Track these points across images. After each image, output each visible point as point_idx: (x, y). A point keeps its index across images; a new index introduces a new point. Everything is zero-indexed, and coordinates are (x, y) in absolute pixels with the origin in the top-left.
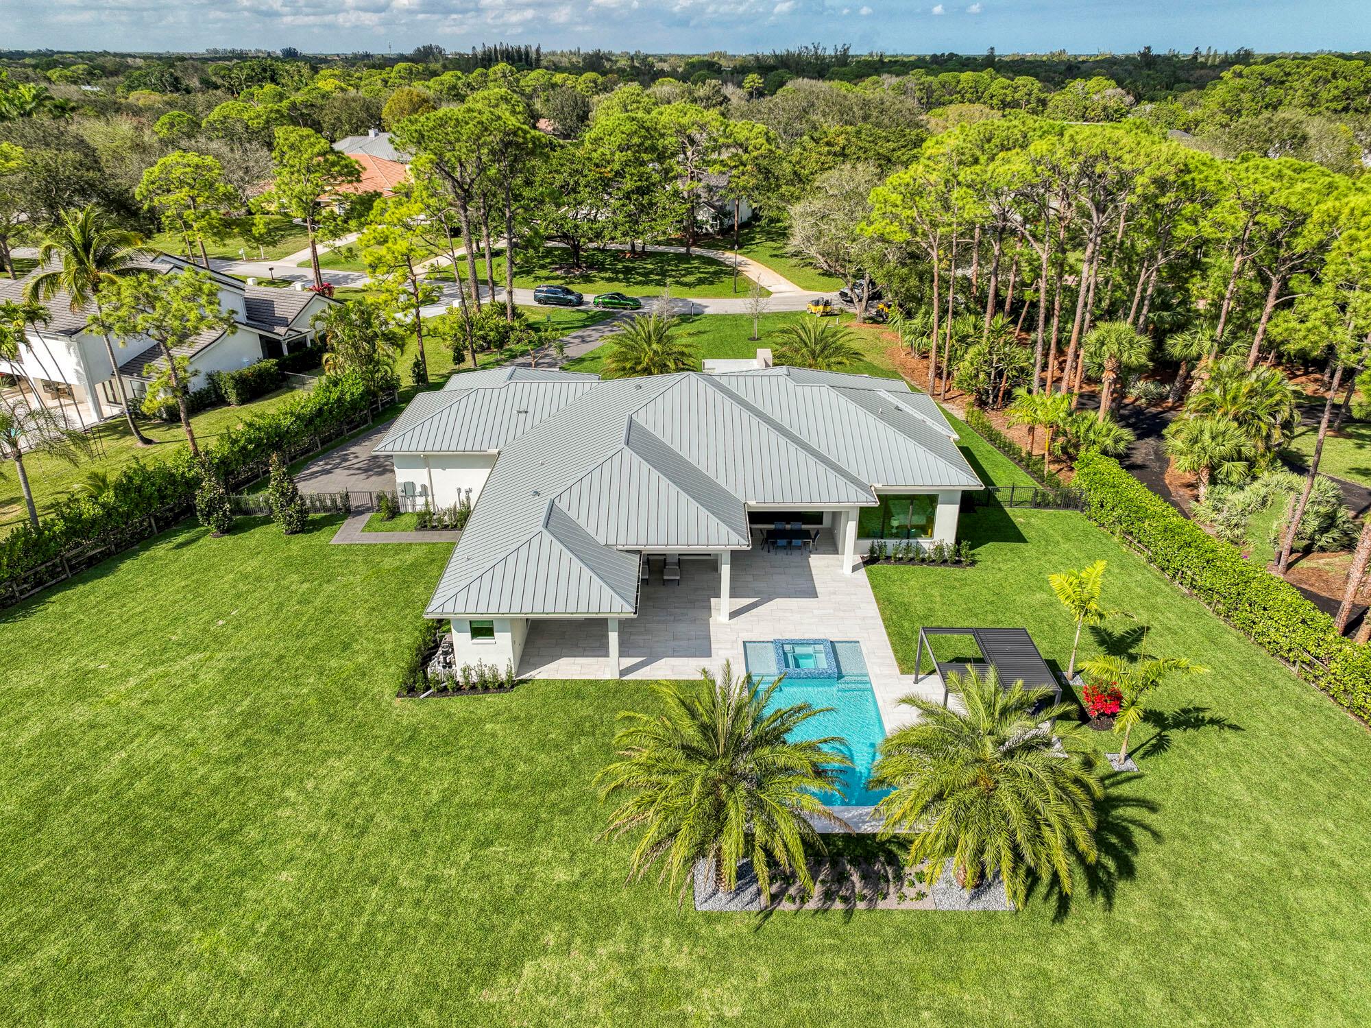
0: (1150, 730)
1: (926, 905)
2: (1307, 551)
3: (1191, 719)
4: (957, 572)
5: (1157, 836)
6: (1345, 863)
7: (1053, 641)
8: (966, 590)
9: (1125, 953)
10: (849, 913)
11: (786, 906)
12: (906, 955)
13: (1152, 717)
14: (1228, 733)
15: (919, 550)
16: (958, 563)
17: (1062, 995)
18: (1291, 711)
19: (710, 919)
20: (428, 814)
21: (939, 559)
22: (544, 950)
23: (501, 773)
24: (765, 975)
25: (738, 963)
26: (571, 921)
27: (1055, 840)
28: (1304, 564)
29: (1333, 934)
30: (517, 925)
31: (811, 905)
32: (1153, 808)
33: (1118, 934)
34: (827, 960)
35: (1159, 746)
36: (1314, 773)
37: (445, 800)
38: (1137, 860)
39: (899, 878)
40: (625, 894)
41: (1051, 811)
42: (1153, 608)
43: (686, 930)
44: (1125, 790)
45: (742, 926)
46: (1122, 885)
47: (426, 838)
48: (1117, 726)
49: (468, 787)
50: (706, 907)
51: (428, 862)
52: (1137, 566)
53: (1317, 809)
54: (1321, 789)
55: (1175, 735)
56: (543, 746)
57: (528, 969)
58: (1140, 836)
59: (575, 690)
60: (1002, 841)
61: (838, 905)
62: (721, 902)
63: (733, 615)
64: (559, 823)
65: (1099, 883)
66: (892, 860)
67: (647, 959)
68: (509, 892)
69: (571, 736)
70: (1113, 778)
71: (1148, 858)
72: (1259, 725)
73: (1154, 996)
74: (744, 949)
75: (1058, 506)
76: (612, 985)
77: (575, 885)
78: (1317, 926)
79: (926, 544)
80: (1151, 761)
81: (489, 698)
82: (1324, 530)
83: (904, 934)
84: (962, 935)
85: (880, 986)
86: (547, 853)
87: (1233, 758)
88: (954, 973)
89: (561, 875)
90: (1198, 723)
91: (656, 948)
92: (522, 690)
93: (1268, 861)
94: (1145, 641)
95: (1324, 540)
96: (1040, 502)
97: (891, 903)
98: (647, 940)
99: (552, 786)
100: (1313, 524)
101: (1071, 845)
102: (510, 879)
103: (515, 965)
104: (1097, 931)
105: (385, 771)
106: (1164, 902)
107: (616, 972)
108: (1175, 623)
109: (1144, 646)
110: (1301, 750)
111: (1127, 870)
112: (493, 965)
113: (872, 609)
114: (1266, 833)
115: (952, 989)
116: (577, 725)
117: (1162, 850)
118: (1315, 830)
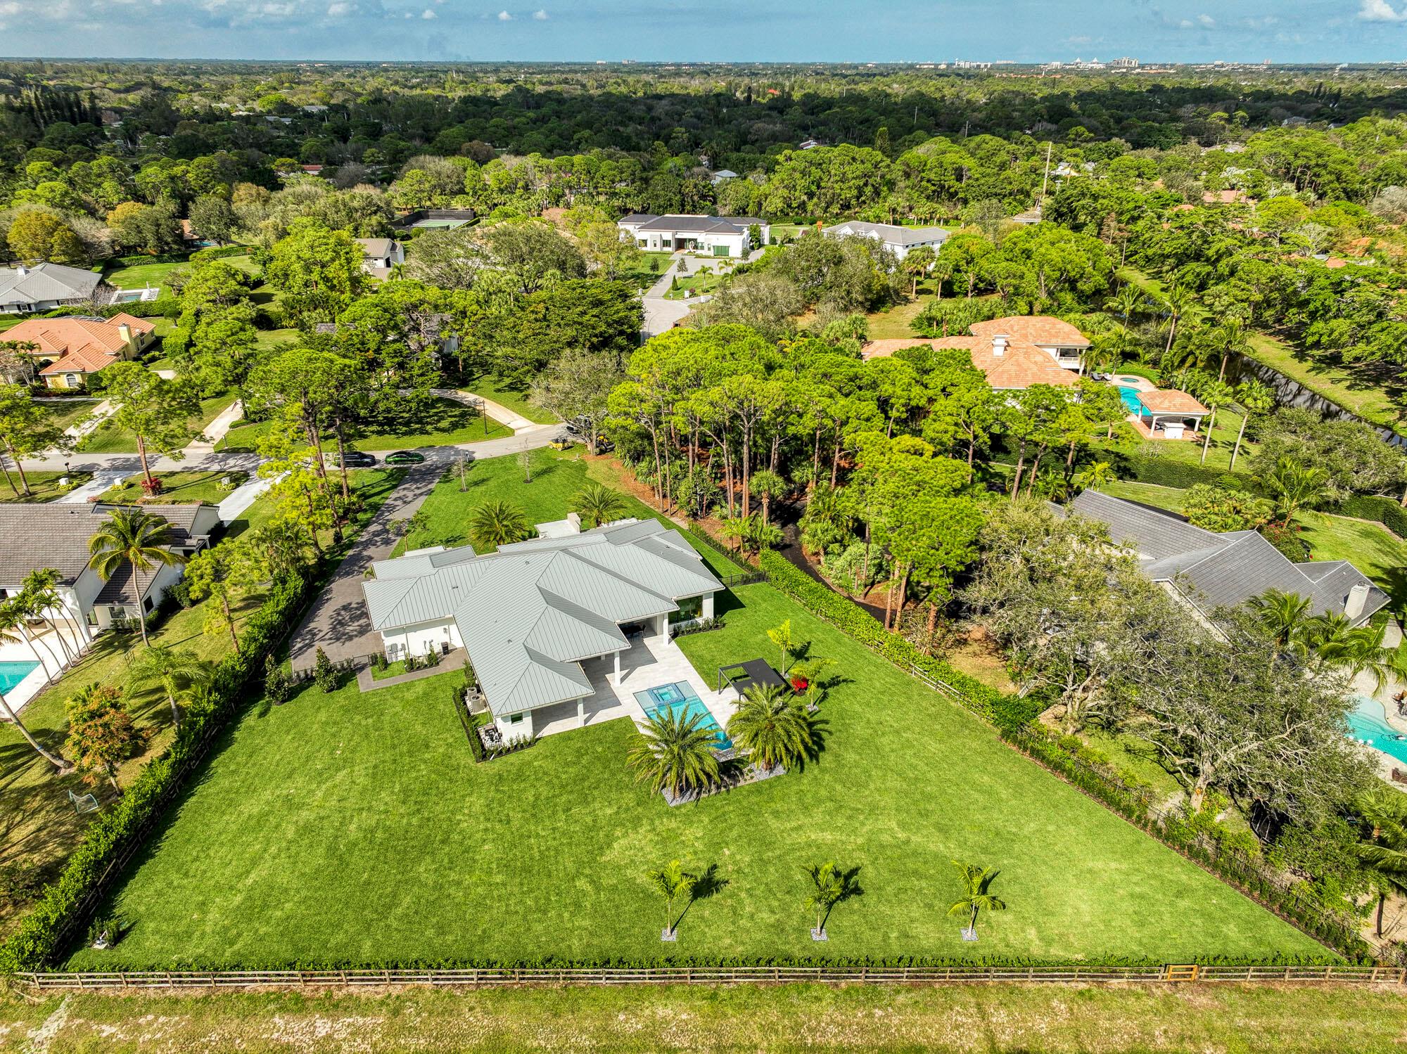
0: (821, 691)
1: (755, 780)
2: (873, 584)
3: (835, 682)
4: (718, 633)
5: (830, 733)
6: (895, 725)
7: (772, 659)
8: (726, 642)
9: (827, 777)
10: (728, 791)
11: (703, 795)
12: (753, 799)
13: (821, 685)
14: (850, 685)
15: (698, 624)
16: (717, 627)
17: (809, 796)
18: (873, 669)
19: (678, 808)
20: (534, 807)
21: (708, 627)
22: (618, 838)
23: (555, 781)
24: (706, 820)
25: (695, 819)
26: (624, 825)
27: (797, 739)
28: (872, 591)
29: (892, 751)
30: (601, 834)
31: (713, 792)
32: (826, 722)
33: (823, 771)
34: (726, 809)
35: (825, 696)
36: (882, 693)
37: (537, 799)
38: (825, 744)
39: (742, 774)
40: (640, 809)
41: (794, 730)
42: (811, 631)
43: (671, 814)
44: (816, 718)
45: (690, 807)
46: (821, 754)
47: (539, 815)
48: (808, 693)
49: (545, 792)
50: (674, 804)
51: (547, 823)
52: (800, 609)
53: (885, 707)
54: (885, 698)
55: (830, 690)
56: (567, 764)
57: (615, 845)
58: (824, 735)
59: (566, 737)
60: (780, 745)
61: (723, 789)
62: (678, 802)
63: (622, 680)
64: (596, 793)
65: (814, 756)
66: (737, 768)
67: (660, 828)
68: (591, 823)
69: (578, 757)
70: (812, 714)
71: (829, 742)
72: (861, 677)
73: (839, 787)
74: (695, 814)
75: (755, 581)
76: (651, 840)
77: (617, 813)
78: (887, 749)
79: (700, 621)
80: (822, 704)
81: (527, 751)
82: (877, 573)
83: (750, 792)
84: (771, 787)
85: (748, 811)
86: (597, 805)
87: (854, 695)
88: (772, 799)
89: (609, 811)
90: (838, 683)
91: (662, 823)
92: (540, 743)
93: (870, 731)
94: (811, 650)
95: (880, 577)
96: (746, 581)
97: (742, 783)
98: (657, 822)
99: (583, 780)
100: (873, 570)
101: (803, 741)
102: (589, 819)
103: (609, 845)
104: (816, 772)
105: (499, 796)
106: (837, 756)
107: (650, 836)
108: (821, 637)
109: (811, 652)
110: (878, 685)
111: (822, 748)
112: (601, 848)
113: (686, 662)
114: (868, 721)
115: (772, 804)
116: (578, 751)
117: (833, 738)
118: (886, 715)
